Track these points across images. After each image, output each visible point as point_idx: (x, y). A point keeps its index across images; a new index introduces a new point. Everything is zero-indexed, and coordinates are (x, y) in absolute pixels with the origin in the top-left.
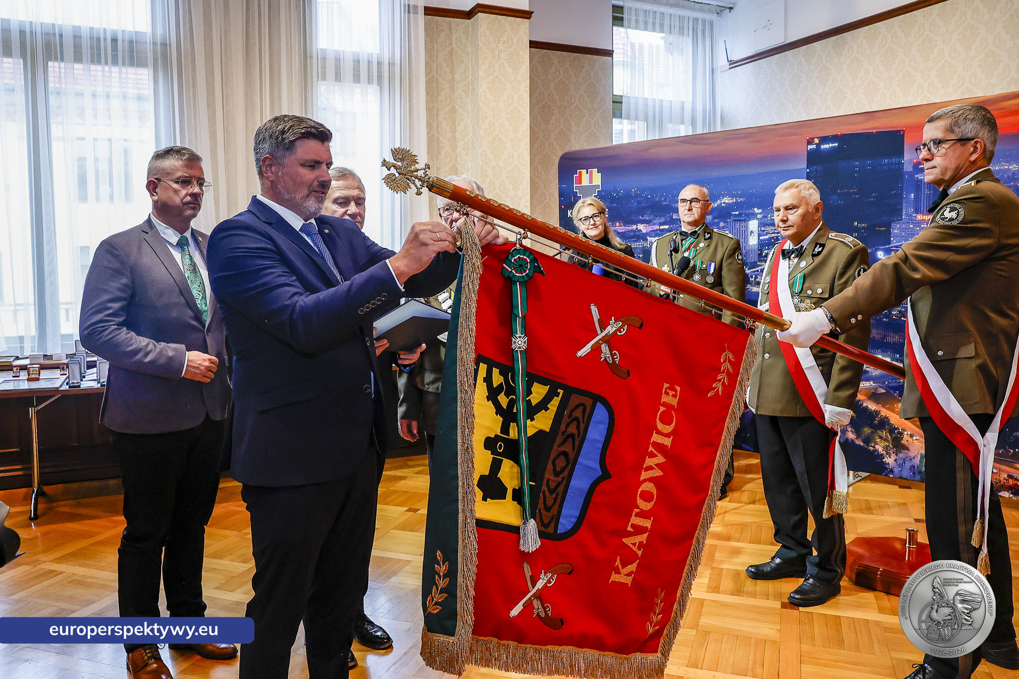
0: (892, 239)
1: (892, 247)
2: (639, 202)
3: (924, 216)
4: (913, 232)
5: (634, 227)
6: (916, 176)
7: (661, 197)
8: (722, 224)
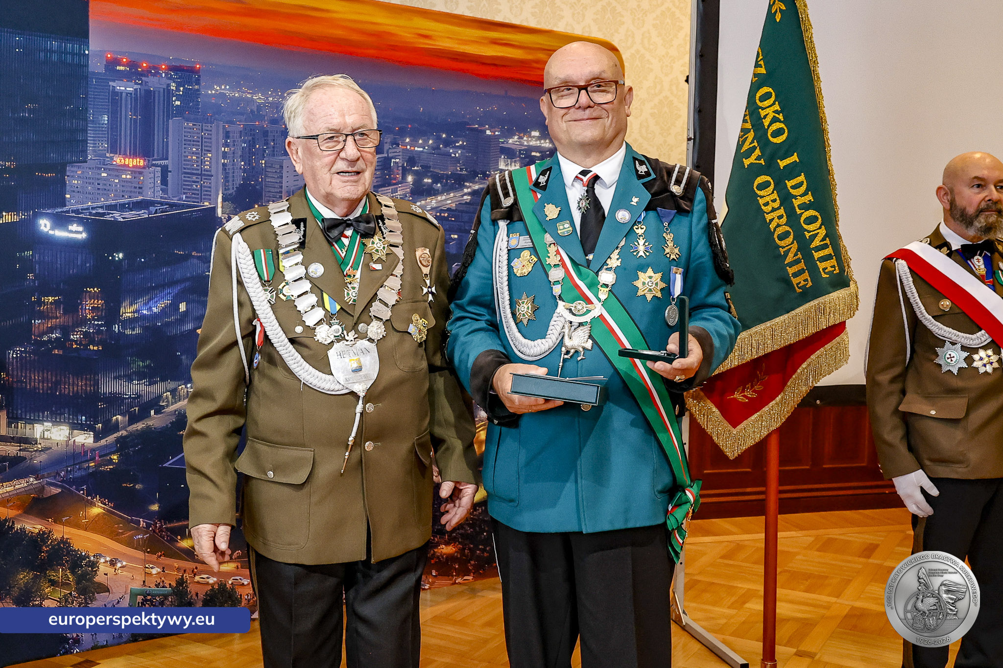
0: (68, 196)
1: (68, 212)
3: (127, 159)
4: (108, 188)
6: (111, 83)
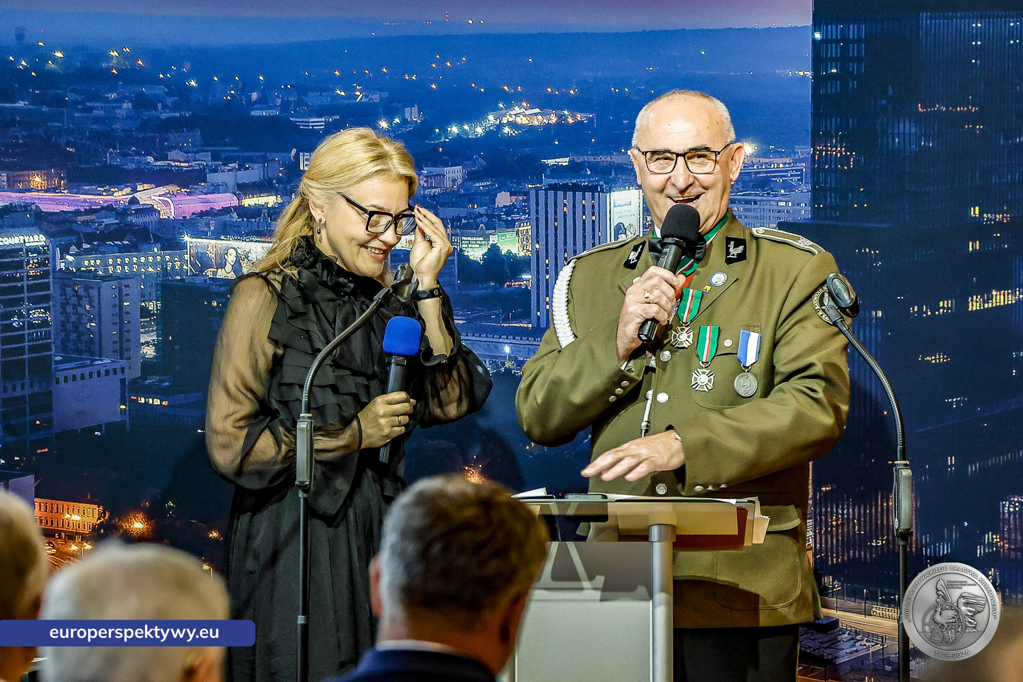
2: (142, 102)
5: (121, 196)
7: (245, 89)
8: (504, 199)
